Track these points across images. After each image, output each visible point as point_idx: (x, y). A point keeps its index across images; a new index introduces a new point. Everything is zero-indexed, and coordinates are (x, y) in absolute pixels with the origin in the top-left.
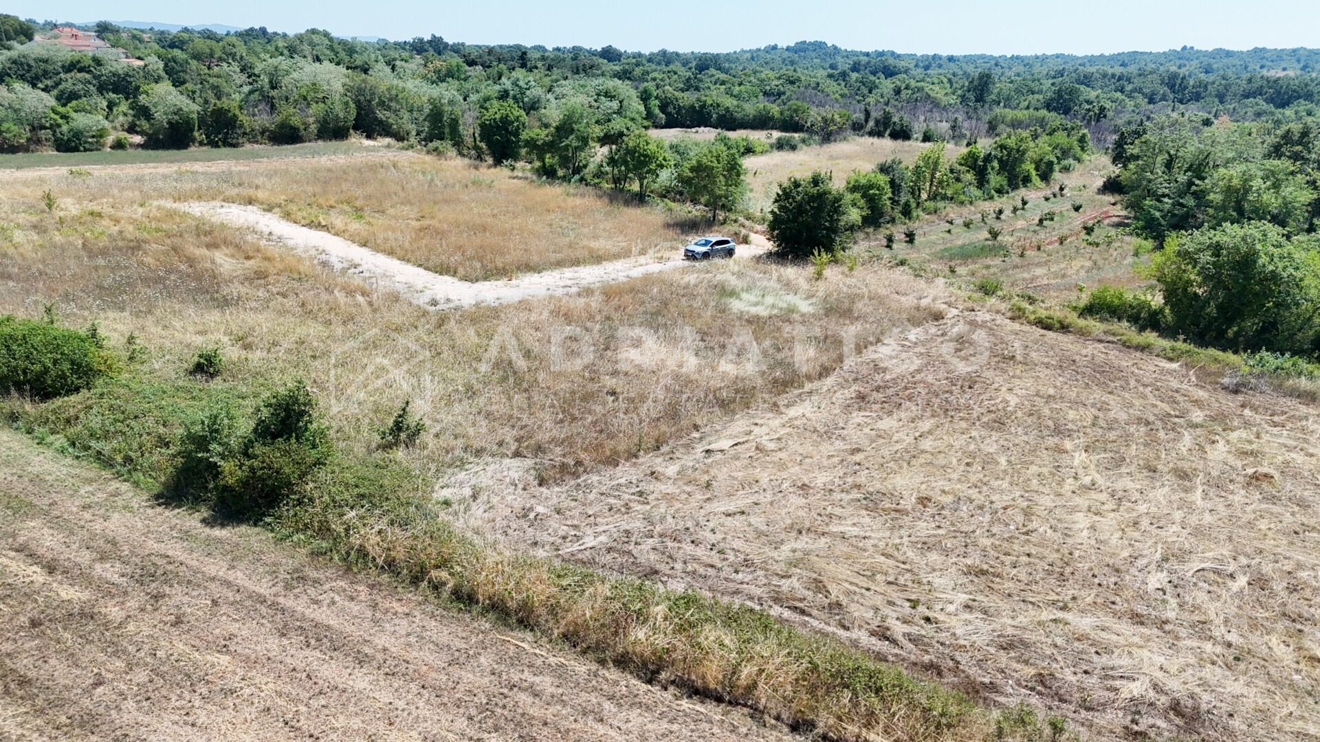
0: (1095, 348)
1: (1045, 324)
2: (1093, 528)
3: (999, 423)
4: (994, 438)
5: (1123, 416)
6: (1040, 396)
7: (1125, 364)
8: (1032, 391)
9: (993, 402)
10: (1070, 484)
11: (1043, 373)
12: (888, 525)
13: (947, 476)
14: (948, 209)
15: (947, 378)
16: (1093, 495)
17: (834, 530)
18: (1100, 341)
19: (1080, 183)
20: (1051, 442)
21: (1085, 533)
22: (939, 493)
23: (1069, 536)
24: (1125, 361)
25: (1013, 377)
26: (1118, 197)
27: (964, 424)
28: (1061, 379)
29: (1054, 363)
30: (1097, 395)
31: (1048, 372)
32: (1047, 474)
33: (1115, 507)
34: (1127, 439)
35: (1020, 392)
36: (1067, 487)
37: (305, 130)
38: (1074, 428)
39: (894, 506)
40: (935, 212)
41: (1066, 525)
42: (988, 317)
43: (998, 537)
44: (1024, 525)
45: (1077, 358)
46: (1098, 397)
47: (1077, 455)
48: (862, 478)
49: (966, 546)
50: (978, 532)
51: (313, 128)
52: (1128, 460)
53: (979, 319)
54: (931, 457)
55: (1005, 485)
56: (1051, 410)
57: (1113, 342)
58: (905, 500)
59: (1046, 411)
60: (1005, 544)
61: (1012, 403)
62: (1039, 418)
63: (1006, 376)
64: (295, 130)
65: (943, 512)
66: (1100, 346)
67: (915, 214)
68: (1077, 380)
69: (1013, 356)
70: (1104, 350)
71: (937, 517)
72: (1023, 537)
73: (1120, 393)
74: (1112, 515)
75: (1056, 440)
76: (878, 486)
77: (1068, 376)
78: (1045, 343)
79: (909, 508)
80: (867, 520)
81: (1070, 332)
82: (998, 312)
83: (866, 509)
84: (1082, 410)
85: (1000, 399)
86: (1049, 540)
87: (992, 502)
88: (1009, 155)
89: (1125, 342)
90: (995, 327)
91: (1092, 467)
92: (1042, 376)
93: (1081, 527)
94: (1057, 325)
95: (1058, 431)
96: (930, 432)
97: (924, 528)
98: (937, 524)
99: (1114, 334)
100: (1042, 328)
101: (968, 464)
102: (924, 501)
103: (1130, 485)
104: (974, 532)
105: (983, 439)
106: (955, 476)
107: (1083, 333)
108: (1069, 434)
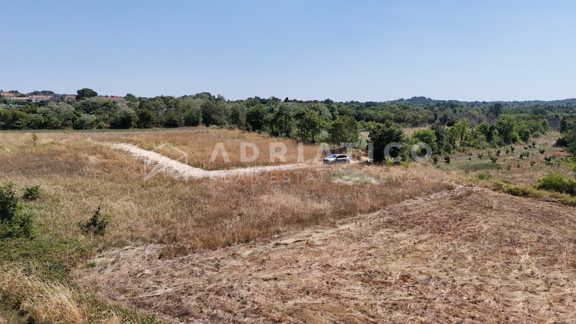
0: (544, 204)
1: (514, 193)
2: (527, 301)
3: (474, 238)
4: (467, 245)
5: (559, 238)
6: (505, 226)
7: (563, 212)
8: (501, 223)
9: (473, 227)
10: (515, 273)
11: (509, 215)
12: (373, 291)
13: (428, 264)
14: (471, 150)
15: (447, 215)
16: (532, 280)
17: (333, 293)
18: (548, 201)
19: (544, 142)
20: (506, 249)
21: (521, 304)
22: (418, 273)
23: (508, 306)
24: (564, 211)
25: (489, 216)
26: (564, 148)
27: (450, 237)
28: (520, 218)
29: (517, 210)
30: (543, 226)
31: (512, 215)
32: (499, 266)
33: (546, 288)
34: (560, 250)
35: (491, 224)
36: (512, 275)
37: (179, 122)
38: (524, 242)
39: (383, 280)
40: (463, 151)
41: (506, 299)
42: (480, 189)
43: (452, 303)
44: (474, 297)
45: (532, 209)
46: (543, 228)
47: (523, 256)
48: (368, 263)
49: (425, 308)
50: (438, 299)
51: (183, 122)
52: (560, 261)
53: (474, 190)
54: (420, 253)
55: (467, 271)
56: (511, 233)
57: (556, 202)
58: (393, 277)
59: (507, 233)
60: (457, 309)
61: (485, 229)
62: (501, 236)
63: (485, 216)
64: (175, 122)
65: (417, 285)
66: (547, 203)
67: (452, 151)
68: (531, 219)
69: (492, 207)
70: (550, 205)
71: (410, 289)
72: (471, 305)
73: (558, 226)
74: (544, 293)
75: (511, 248)
76: (377, 267)
77: (525, 217)
78: (513, 201)
79: (393, 281)
80: (360, 288)
81: (529, 196)
82: (486, 187)
83: (362, 281)
84: (531, 234)
85: (478, 226)
86: (491, 308)
87: (454, 281)
88: (504, 127)
89: (563, 201)
90: (483, 194)
91: (534, 264)
92: (508, 216)
93: (518, 300)
94: (521, 193)
95: (513, 243)
96: (425, 240)
97: (399, 295)
98: (409, 292)
99: (556, 198)
100: (512, 195)
101: (444, 258)
102: (405, 278)
103: (559, 275)
104: (435, 299)
105: (459, 245)
106: (433, 264)
107: (536, 197)
108: (520, 246)
